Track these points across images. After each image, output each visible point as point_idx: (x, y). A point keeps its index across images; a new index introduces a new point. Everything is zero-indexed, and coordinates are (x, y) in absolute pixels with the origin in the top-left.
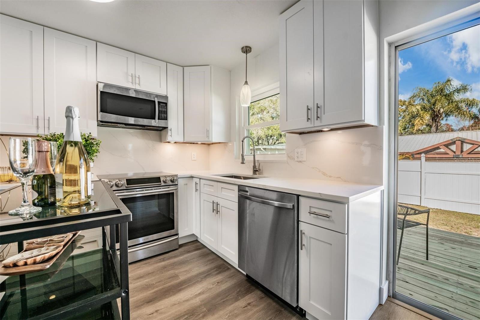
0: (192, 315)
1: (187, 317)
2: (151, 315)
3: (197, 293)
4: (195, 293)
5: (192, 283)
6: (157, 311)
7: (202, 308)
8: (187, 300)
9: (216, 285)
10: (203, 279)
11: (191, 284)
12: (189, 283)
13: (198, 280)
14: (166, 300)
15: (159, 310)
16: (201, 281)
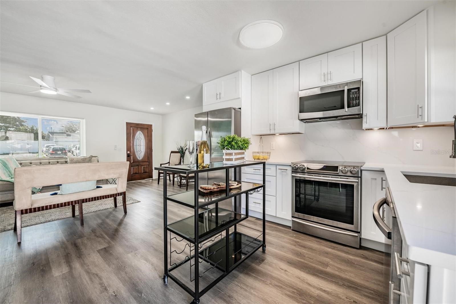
0: (299, 295)
1: (295, 292)
2: (281, 270)
3: (324, 289)
4: (323, 287)
5: (332, 280)
6: (286, 271)
7: (312, 299)
8: (309, 285)
9: (349, 301)
10: (345, 285)
11: (330, 279)
12: (328, 277)
13: (339, 283)
14: (299, 271)
15: (287, 271)
16: (340, 285)
